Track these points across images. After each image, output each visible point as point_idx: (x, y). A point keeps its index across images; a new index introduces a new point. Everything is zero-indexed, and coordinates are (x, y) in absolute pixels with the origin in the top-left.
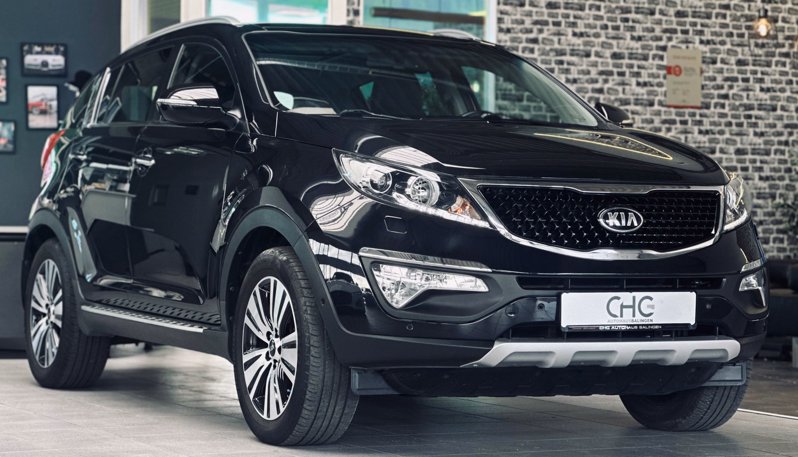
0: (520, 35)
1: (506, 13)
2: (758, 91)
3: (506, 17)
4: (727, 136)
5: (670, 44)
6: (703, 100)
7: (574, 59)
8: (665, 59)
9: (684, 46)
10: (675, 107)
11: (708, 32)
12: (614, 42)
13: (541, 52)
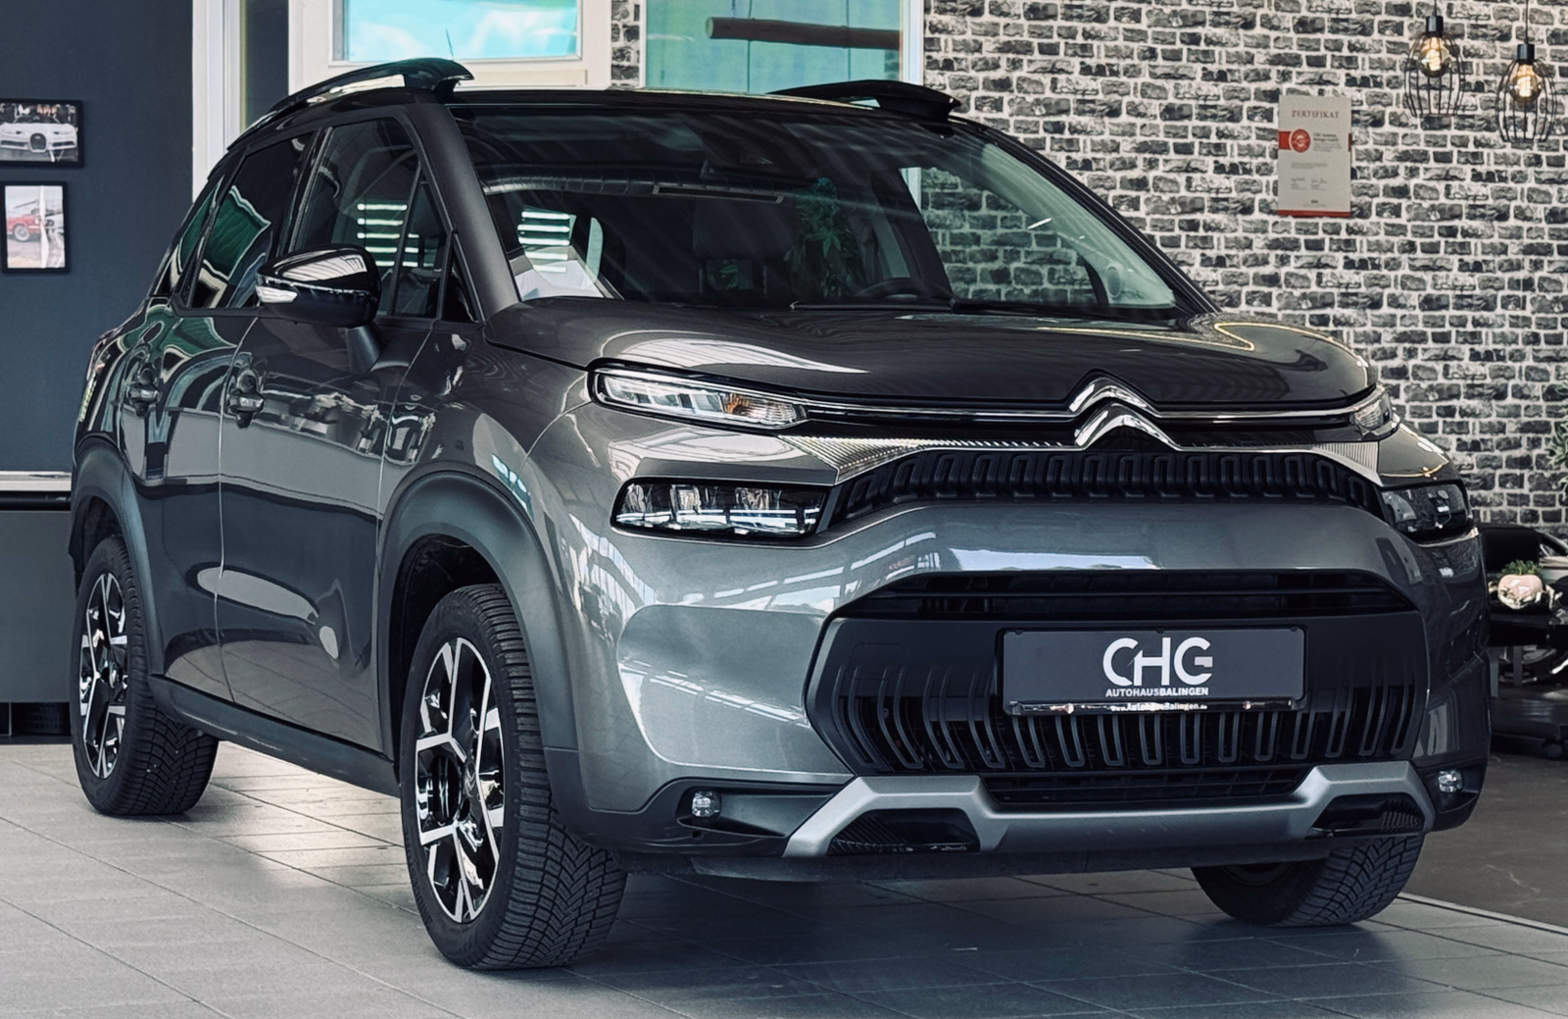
0: (972, 73)
1: (945, 30)
2: (1468, 182)
3: (943, 37)
4: (1406, 271)
5: (1285, 86)
6: (1354, 199)
7: (1086, 120)
8: (1276, 118)
9: (1314, 90)
10: (1297, 214)
11: (1363, 59)
12: (1169, 85)
13: (1015, 107)
